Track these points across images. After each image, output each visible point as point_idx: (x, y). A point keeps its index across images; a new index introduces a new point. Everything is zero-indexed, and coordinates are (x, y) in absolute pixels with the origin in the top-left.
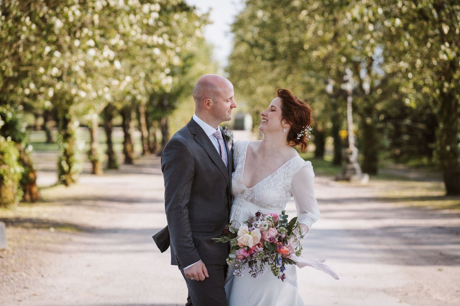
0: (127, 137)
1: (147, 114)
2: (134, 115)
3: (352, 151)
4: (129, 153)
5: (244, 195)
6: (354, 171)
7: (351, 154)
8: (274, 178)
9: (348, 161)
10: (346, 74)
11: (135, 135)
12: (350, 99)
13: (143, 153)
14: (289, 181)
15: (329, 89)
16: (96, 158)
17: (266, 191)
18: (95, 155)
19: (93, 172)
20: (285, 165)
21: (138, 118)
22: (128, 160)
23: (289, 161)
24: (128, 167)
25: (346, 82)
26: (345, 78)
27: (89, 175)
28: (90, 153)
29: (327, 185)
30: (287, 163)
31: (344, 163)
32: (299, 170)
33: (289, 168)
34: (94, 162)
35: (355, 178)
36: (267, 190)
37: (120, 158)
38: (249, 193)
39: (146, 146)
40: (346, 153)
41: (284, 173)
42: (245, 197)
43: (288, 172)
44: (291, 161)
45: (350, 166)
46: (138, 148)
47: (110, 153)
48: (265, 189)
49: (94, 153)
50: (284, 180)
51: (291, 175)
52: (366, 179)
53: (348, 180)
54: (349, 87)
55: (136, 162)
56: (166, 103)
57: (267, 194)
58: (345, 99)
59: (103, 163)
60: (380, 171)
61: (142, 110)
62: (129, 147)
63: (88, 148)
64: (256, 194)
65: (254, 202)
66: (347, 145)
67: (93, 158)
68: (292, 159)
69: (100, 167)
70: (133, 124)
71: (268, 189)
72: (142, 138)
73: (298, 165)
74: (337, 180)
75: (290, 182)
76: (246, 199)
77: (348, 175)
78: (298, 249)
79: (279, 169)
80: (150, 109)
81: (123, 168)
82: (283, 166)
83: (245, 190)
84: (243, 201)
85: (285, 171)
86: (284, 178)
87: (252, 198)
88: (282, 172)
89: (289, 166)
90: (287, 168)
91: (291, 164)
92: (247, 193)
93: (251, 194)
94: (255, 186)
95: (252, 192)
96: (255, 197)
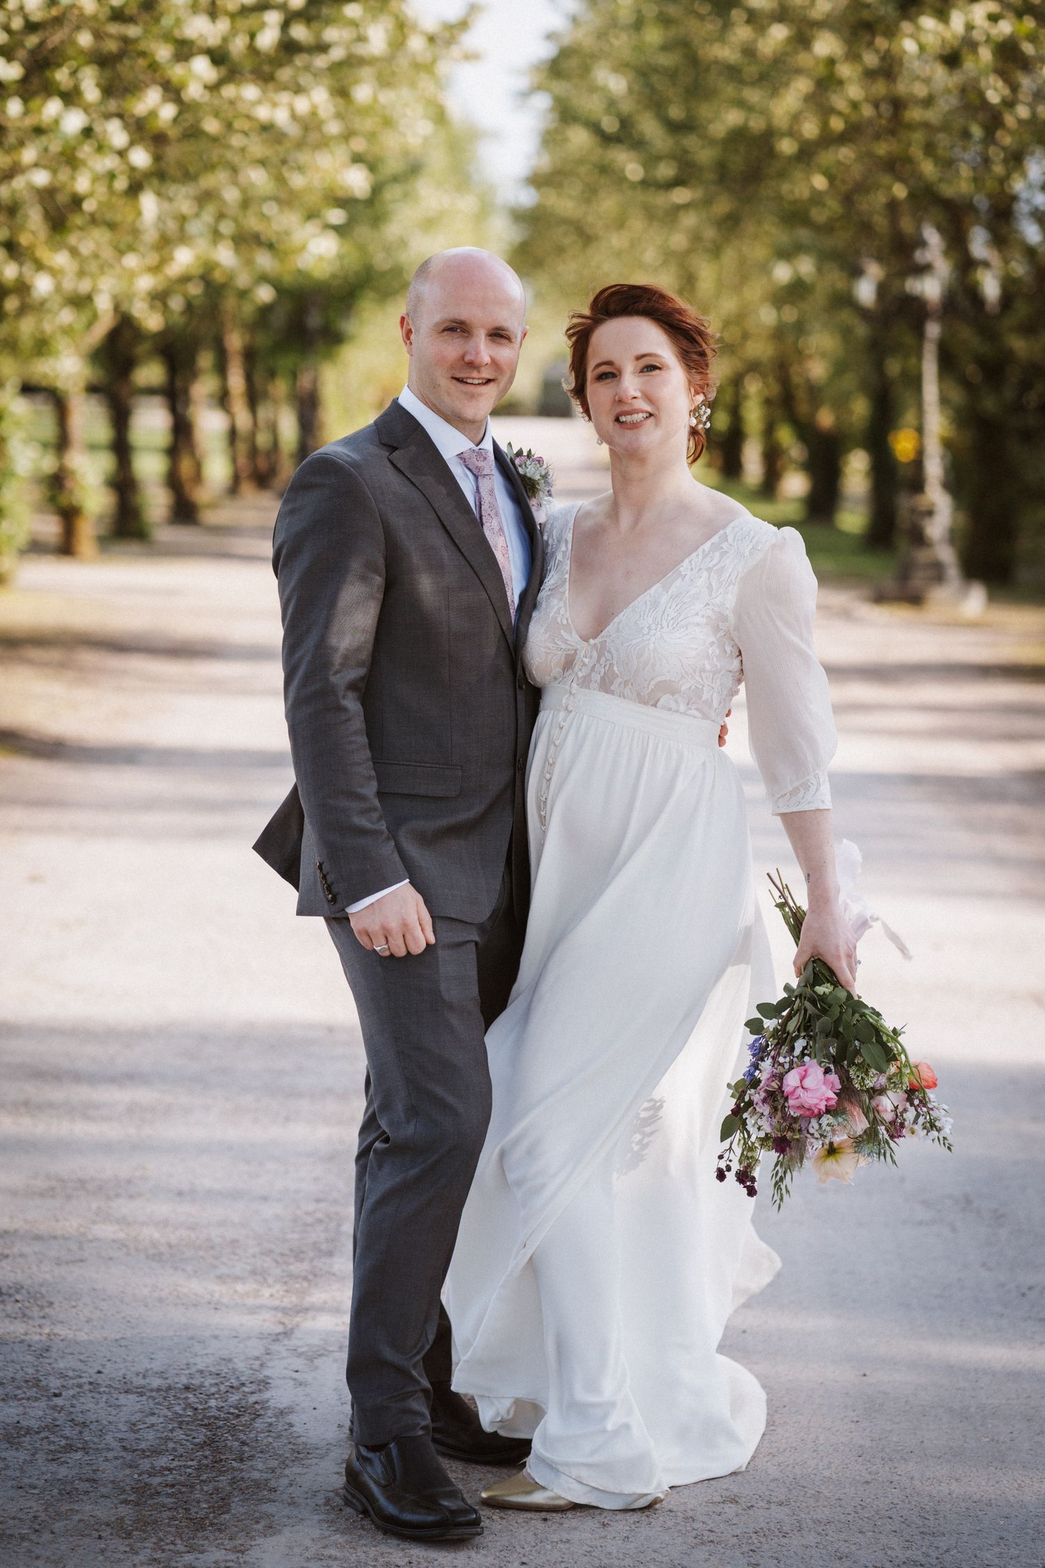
0: (182, 431)
1: (250, 356)
2: (205, 360)
3: (933, 504)
4: (188, 487)
6: (937, 573)
7: (930, 513)
8: (673, 589)
9: (918, 538)
10: (922, 244)
11: (210, 423)
12: (933, 330)
13: (234, 488)
14: (726, 600)
15: (866, 291)
16: (74, 502)
18: (71, 492)
19: (66, 548)
20: (707, 546)
21: (221, 369)
22: (184, 510)
23: (723, 532)
24: (183, 534)
25: (923, 270)
26: (920, 256)
27: (51, 558)
28: (56, 483)
29: (845, 615)
30: (715, 539)
31: (902, 544)
32: (759, 557)
33: (723, 555)
34: (69, 515)
35: (939, 595)
36: (653, 632)
37: (156, 501)
38: (591, 657)
39: (244, 462)
40: (913, 511)
41: (709, 570)
43: (718, 566)
44: (729, 531)
45: (922, 556)
46: (217, 469)
47: (123, 483)
49: (69, 484)
50: (710, 594)
51: (733, 578)
52: (975, 602)
53: (915, 599)
54: (930, 288)
55: (210, 517)
56: (314, 320)
58: (919, 328)
59: (100, 518)
60: (1024, 574)
61: (235, 341)
62: (186, 466)
63: (49, 465)
64: (615, 656)
65: (613, 687)
66: (917, 484)
67: (63, 500)
68: (732, 524)
69: (87, 531)
70: (203, 388)
72: (232, 435)
73: (755, 542)
74: (880, 598)
75: (732, 603)
77: (917, 581)
79: (687, 561)
80: (263, 340)
81: (166, 534)
82: (700, 550)
83: (576, 650)
84: (574, 691)
85: (711, 565)
86: (710, 587)
87: (602, 674)
88: (700, 569)
89: (722, 548)
90: (717, 554)
91: (730, 539)
92: (586, 660)
93: (598, 661)
94: (611, 628)
95: (602, 650)
96: (611, 665)
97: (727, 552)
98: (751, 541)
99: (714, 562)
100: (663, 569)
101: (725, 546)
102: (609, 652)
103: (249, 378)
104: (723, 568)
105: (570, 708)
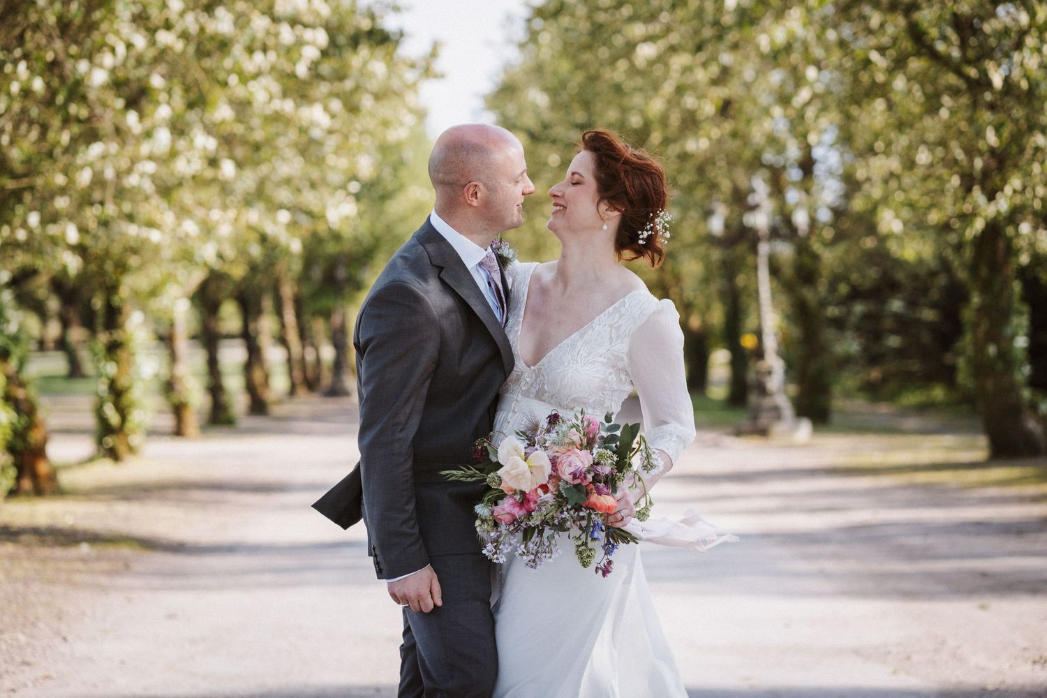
0: (254, 352)
1: (299, 303)
2: (267, 303)
3: (771, 367)
4: (260, 390)
5: (521, 385)
6: (776, 412)
7: (769, 373)
8: (586, 337)
9: (762, 390)
10: (752, 191)
11: (274, 355)
12: (764, 248)
13: (292, 391)
14: (622, 347)
15: (716, 226)
16: (183, 400)
17: (568, 368)
18: (180, 393)
19: (178, 432)
20: (611, 309)
21: (279, 312)
22: (258, 406)
23: (622, 299)
24: (257, 421)
25: (754, 208)
26: (752, 199)
27: (168, 438)
28: (169, 387)
29: (716, 445)
30: (617, 305)
31: (753, 398)
32: (645, 318)
33: (621, 316)
34: (178, 410)
35: (779, 429)
36: (571, 365)
37: (238, 399)
38: (531, 378)
39: (297, 374)
40: (758, 373)
41: (611, 326)
42: (523, 388)
43: (617, 325)
44: (626, 299)
45: (767, 402)
46: (279, 383)
47: (215, 389)
48: (566, 364)
49: (178, 387)
50: (611, 344)
51: (627, 332)
52: (804, 430)
53: (763, 432)
54: (760, 220)
55: (276, 410)
56: (341, 273)
57: (570, 375)
58: (754, 250)
59: (199, 413)
60: (836, 418)
61: (288, 291)
62: (258, 375)
63: (164, 372)
64: (546, 378)
65: (544, 398)
66: (759, 353)
67: (176, 398)
68: (629, 296)
69: (193, 420)
70: (266, 325)
71: (571, 362)
72: (289, 360)
73: (642, 309)
74: (739, 433)
75: (626, 349)
76: (526, 394)
77: (764, 420)
78: (642, 504)
79: (597, 318)
80: (306, 290)
81: (245, 422)
82: (606, 312)
83: (522, 372)
84: (519, 399)
85: (612, 323)
86: (611, 339)
87: (537, 389)
88: (605, 325)
89: (620, 311)
90: (617, 315)
91: (627, 306)
92: (528, 380)
93: (536, 380)
94: (544, 360)
95: (538, 374)
96: (543, 384)
97: (624, 315)
98: (640, 308)
99: (615, 321)
100: (581, 323)
101: (623, 310)
102: (543, 375)
103: (299, 316)
104: (620, 326)
105: (516, 410)
